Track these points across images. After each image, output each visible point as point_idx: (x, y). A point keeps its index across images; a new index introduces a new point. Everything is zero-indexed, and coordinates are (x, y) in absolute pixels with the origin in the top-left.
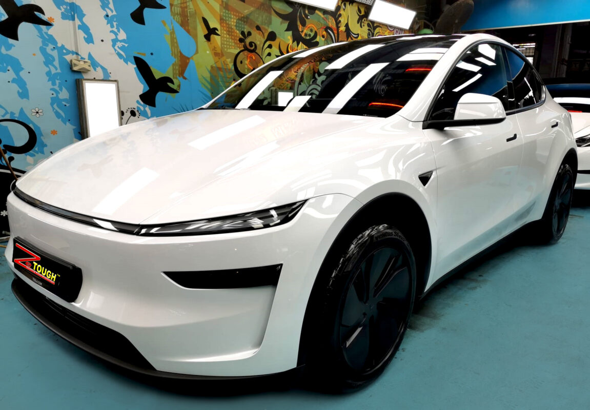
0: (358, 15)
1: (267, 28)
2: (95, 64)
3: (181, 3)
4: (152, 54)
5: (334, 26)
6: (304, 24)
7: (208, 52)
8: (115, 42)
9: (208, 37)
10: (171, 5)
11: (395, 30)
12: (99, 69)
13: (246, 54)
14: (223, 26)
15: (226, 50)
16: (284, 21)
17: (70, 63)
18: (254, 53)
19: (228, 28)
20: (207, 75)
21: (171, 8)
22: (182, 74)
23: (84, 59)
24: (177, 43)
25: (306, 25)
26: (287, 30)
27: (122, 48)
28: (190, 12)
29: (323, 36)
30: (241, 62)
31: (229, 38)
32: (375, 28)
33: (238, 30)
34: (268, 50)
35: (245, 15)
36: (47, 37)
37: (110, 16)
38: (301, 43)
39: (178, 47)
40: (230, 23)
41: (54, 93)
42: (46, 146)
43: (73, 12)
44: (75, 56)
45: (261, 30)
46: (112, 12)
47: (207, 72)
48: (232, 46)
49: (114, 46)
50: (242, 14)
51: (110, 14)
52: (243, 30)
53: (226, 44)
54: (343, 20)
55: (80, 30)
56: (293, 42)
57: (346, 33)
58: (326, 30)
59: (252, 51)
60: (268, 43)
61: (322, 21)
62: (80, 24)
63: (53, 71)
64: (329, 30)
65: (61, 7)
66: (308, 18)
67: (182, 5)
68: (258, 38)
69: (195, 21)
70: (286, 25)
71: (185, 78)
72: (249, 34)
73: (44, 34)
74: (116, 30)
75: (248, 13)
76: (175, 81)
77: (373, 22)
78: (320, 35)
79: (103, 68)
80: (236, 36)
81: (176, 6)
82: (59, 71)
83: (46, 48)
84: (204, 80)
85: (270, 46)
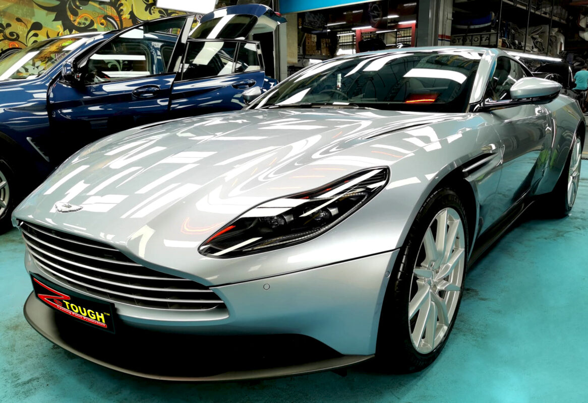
0: (146, 3)
1: (29, 19)
5: (115, 14)
6: (75, 14)
11: (197, 17)
13: (7, 42)
16: (50, 12)
18: (17, 42)
25: (79, 15)
26: (54, 20)
29: (102, 24)
34: (34, 39)
38: (74, 31)
45: (22, 21)
54: (126, 10)
56: (64, 30)
57: (131, 20)
58: (105, 17)
59: (13, 40)
60: (32, 32)
61: (99, 11)
64: (108, 18)
66: (79, 9)
68: (20, 29)
70: (53, 16)
72: (9, 25)
75: (6, 7)
77: (166, 10)
78: (97, 23)
85: (36, 35)
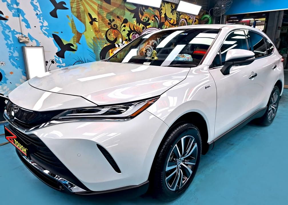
0: (171, 9)
1: (123, 17)
2: (31, 39)
3: (77, 6)
4: (62, 32)
5: (158, 15)
6: (142, 14)
7: (92, 30)
8: (42, 27)
9: (91, 23)
10: (72, 7)
11: (191, 16)
12: (34, 41)
13: (112, 30)
14: (99, 17)
15: (101, 29)
16: (132, 13)
17: (18, 38)
18: (116, 30)
19: (102, 18)
20: (92, 42)
21: (71, 9)
22: (78, 41)
23: (26, 36)
24: (75, 26)
25: (144, 15)
26: (133, 18)
27: (46, 30)
28: (81, 11)
29: (153, 20)
30: (109, 35)
31: (103, 23)
32: (180, 15)
33: (108, 19)
34: (124, 28)
35: (111, 11)
36: (5, 26)
37: (38, 14)
38: (141, 24)
39: (75, 28)
40: (103, 15)
41: (10, 53)
42: (7, 79)
43: (19, 13)
44: (21, 35)
45: (119, 18)
46: (40, 11)
47: (91, 40)
48: (104, 26)
49: (41, 29)
50: (109, 11)
51: (39, 13)
52: (110, 18)
53: (101, 26)
54: (163, 12)
55: (23, 22)
56: (137, 24)
58: (154, 17)
59: (114, 29)
60: (123, 25)
61: (152, 13)
62: (23, 19)
63: (10, 43)
64: (156, 17)
65: (12, 10)
66: (144, 11)
67: (77, 7)
68: (118, 22)
69: (84, 15)
70: (133, 15)
71: (80, 44)
72: (113, 20)
73: (4, 24)
74: (42, 21)
75: (113, 10)
76: (74, 45)
77: (179, 12)
78: (151, 20)
79: (36, 40)
80: (107, 22)
81: (74, 8)
82: (13, 43)
83: (5, 32)
84: (90, 44)
85: (125, 26)
